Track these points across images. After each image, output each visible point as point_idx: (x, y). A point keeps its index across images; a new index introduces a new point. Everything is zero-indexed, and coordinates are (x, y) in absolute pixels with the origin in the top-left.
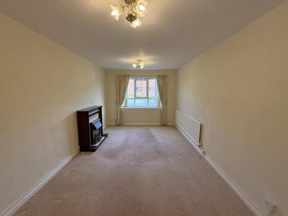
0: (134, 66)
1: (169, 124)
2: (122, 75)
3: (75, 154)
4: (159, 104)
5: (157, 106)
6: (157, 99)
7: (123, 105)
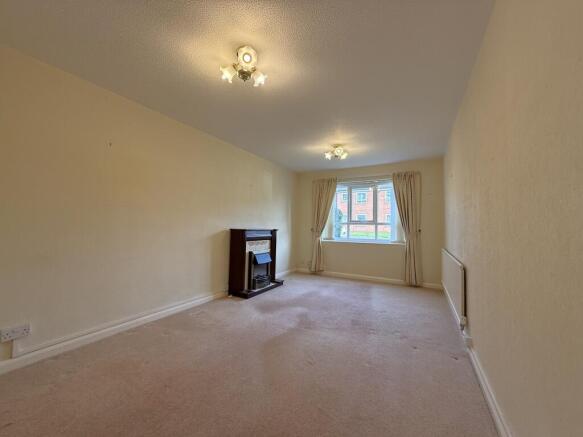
0: (328, 156)
2: (323, 180)
3: (219, 295)
5: (396, 239)
7: (324, 235)
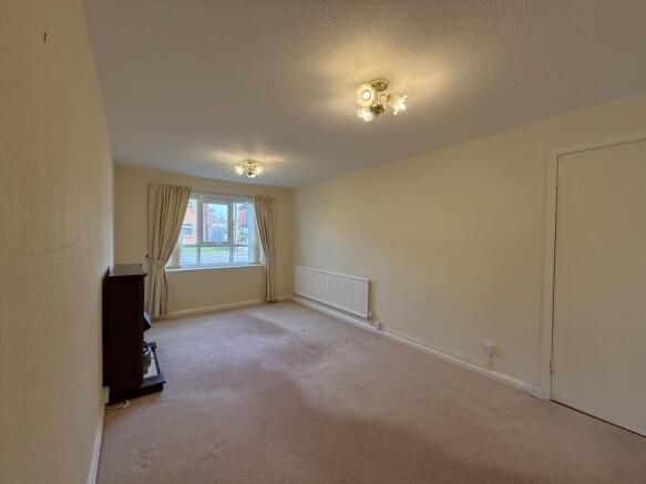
0: (239, 171)
1: (280, 298)
2: (171, 186)
4: (257, 256)
5: (252, 260)
6: (253, 244)
7: (171, 262)
